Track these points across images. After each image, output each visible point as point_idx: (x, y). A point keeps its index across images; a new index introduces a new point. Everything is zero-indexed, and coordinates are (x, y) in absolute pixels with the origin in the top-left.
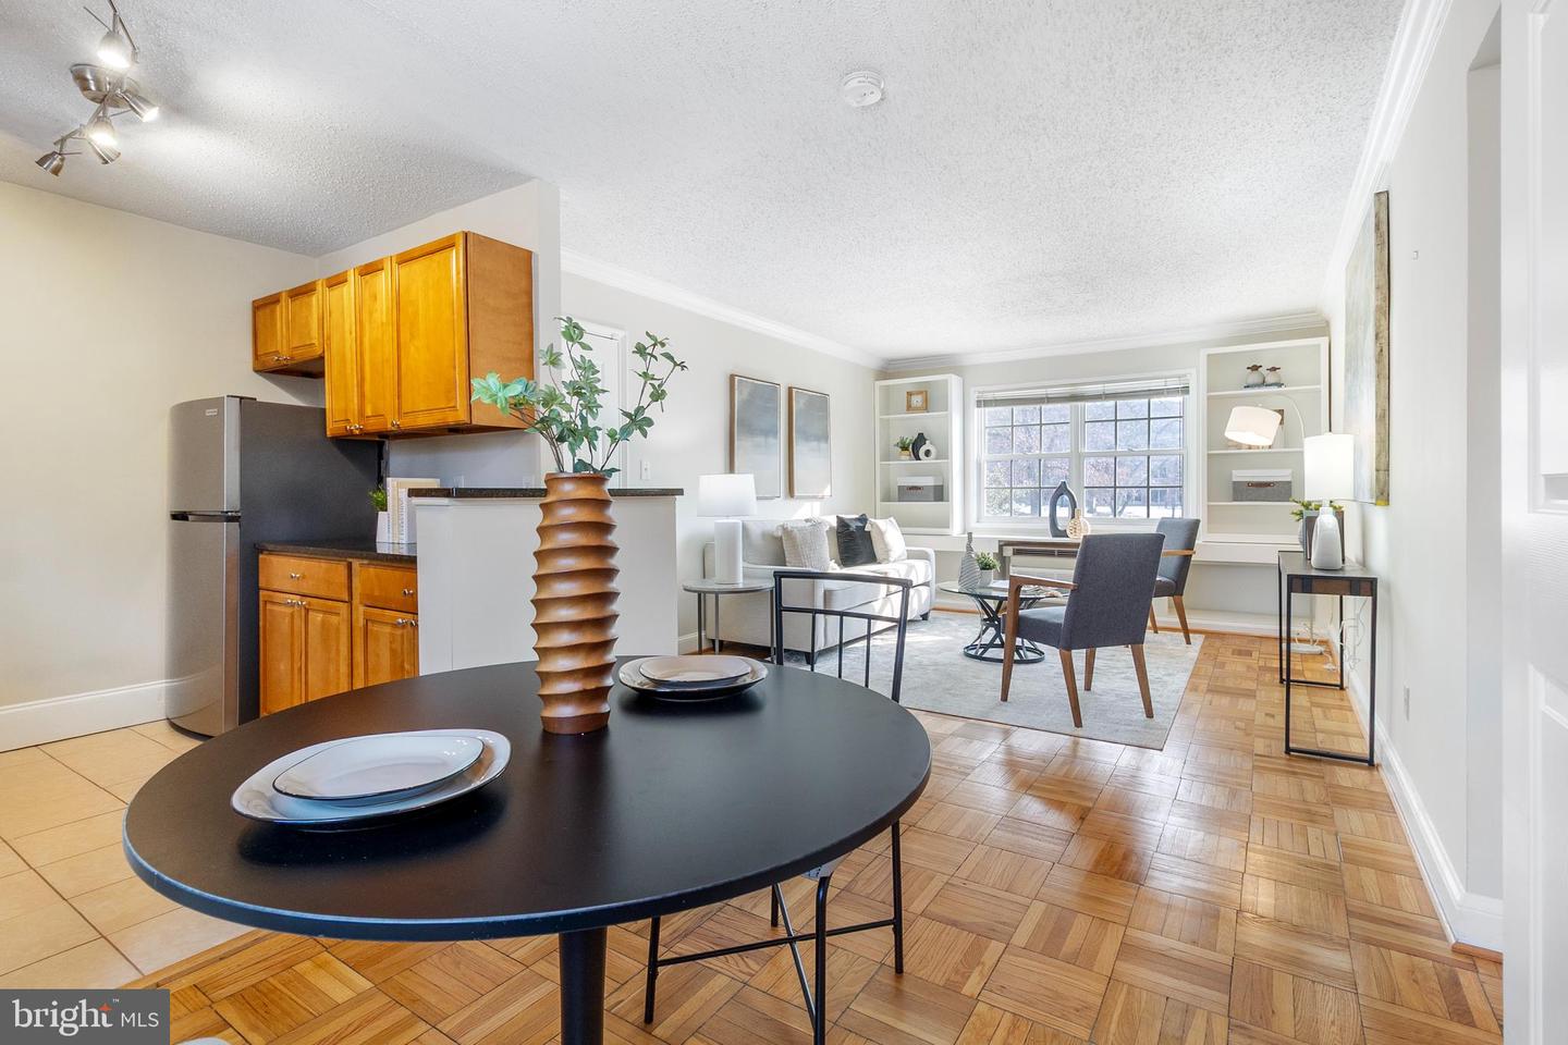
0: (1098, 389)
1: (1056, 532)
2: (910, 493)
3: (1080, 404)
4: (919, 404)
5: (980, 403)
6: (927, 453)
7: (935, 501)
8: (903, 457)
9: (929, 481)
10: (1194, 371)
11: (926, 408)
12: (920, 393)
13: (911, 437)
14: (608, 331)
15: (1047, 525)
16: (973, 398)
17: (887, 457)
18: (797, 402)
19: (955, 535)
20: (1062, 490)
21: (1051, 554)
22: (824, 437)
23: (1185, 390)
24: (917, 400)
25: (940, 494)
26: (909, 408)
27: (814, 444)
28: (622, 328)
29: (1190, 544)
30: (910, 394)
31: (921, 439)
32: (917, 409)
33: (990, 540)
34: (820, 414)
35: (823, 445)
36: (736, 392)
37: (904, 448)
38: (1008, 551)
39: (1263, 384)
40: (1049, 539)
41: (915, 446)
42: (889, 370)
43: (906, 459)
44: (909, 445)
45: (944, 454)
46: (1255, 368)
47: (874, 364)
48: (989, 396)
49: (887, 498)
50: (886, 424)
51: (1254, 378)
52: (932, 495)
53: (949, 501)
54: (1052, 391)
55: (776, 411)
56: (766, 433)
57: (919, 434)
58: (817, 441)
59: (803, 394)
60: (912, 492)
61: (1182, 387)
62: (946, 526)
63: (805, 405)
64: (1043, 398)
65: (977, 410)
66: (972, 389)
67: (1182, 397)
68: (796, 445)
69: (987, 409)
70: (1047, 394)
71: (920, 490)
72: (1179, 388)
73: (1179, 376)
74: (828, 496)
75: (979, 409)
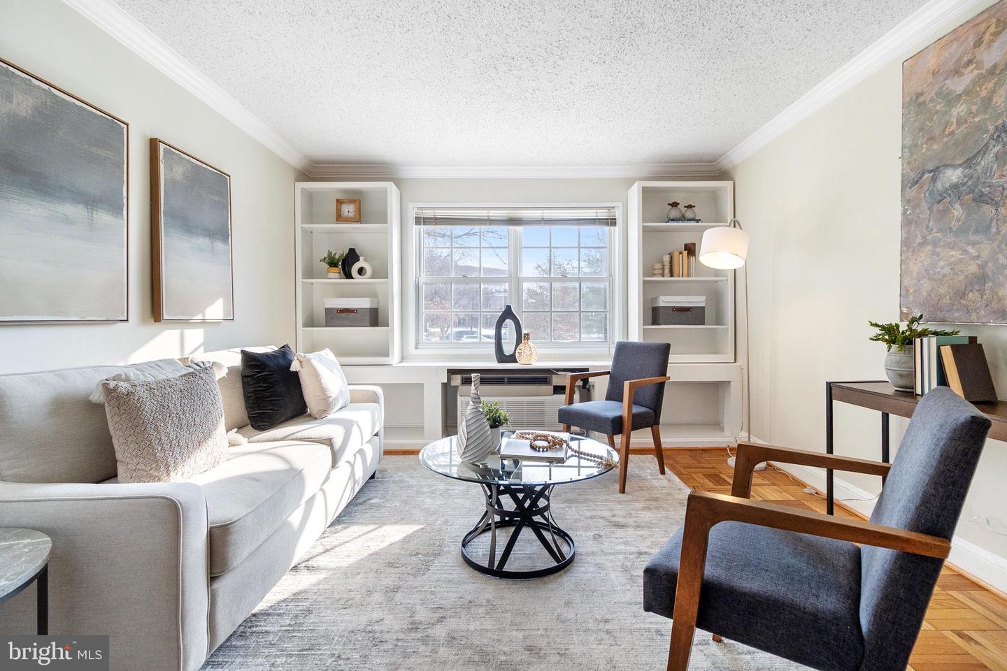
0: (537, 214)
1: (502, 357)
2: (340, 316)
3: (517, 228)
4: (351, 215)
5: (419, 221)
6: (361, 271)
7: (371, 326)
8: (331, 275)
9: (364, 303)
11: (359, 218)
12: (352, 201)
13: (341, 251)
15: (493, 350)
16: (412, 213)
17: (310, 273)
18: (170, 167)
19: (394, 364)
20: (508, 313)
21: (499, 381)
22: (222, 233)
23: (613, 221)
24: (348, 210)
25: (375, 318)
26: (339, 218)
27: (203, 242)
30: (340, 202)
31: (352, 256)
32: (348, 220)
33: (438, 368)
34: (217, 198)
35: (219, 245)
37: (332, 263)
38: (457, 380)
39: (683, 218)
40: (496, 365)
41: (346, 263)
42: (313, 170)
43: (335, 278)
44: (338, 260)
45: (382, 272)
46: (675, 205)
47: (295, 160)
48: (429, 213)
49: (310, 322)
50: (308, 235)
51: (674, 213)
52: (367, 318)
53: (387, 325)
54: (494, 214)
55: (119, 166)
56: (91, 202)
57: (350, 249)
58: (205, 236)
59: (181, 158)
60: (343, 315)
61: (611, 219)
62: (387, 355)
63: (184, 174)
64: (486, 220)
65: (415, 227)
66: (411, 205)
67: (607, 228)
68: (165, 236)
69: (426, 227)
70: (489, 216)
71: (353, 314)
72: (608, 219)
73: (609, 208)
74: (221, 317)
75: (418, 227)
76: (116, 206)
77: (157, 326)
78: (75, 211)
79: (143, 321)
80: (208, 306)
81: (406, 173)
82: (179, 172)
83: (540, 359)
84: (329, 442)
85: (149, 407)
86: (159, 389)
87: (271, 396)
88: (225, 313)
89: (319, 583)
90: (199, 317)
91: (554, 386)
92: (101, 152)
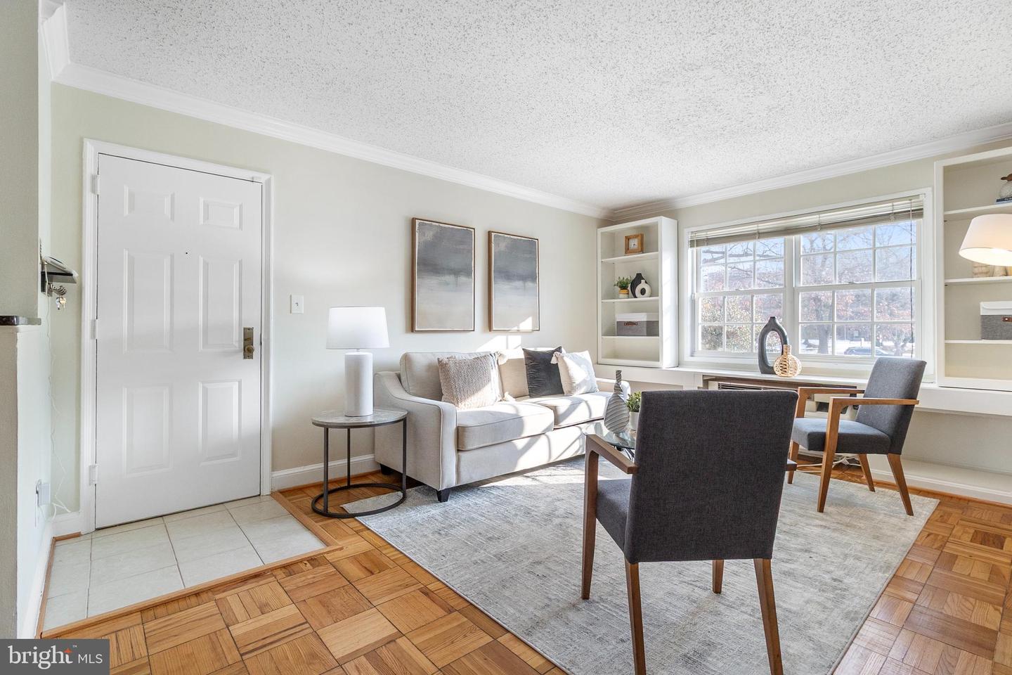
0: (815, 219)
1: (766, 368)
2: (626, 328)
3: (793, 237)
4: (636, 247)
5: (695, 243)
6: (643, 292)
7: (648, 335)
8: (621, 296)
9: (641, 317)
10: (928, 191)
11: (642, 251)
12: (637, 236)
13: (629, 276)
14: (248, 174)
15: (755, 361)
16: (687, 237)
17: (607, 295)
18: (497, 245)
19: (664, 368)
20: (772, 326)
22: (532, 277)
23: (918, 213)
24: (634, 243)
25: (652, 329)
26: (628, 251)
27: (519, 284)
28: (265, 172)
29: (912, 390)
30: (628, 239)
31: (637, 278)
32: (634, 252)
33: (695, 374)
34: (528, 256)
35: (529, 284)
36: (417, 234)
37: (623, 287)
38: (713, 385)
40: (758, 375)
41: (632, 285)
42: (613, 216)
43: (623, 299)
44: (627, 283)
45: (655, 293)
47: (596, 213)
48: (702, 236)
49: (607, 332)
50: (607, 267)
51: (1007, 192)
52: (645, 330)
53: (658, 335)
54: (763, 227)
55: (470, 252)
56: (456, 272)
57: (638, 274)
58: (519, 280)
59: (505, 238)
60: (628, 327)
61: (913, 211)
62: (657, 359)
63: (506, 247)
64: (755, 234)
65: (690, 250)
66: (686, 231)
67: (915, 222)
68: (495, 284)
69: (699, 248)
70: (758, 230)
71: (635, 326)
72: (909, 211)
73: (910, 198)
74: (531, 329)
75: (692, 249)
76: (468, 271)
77: (489, 335)
78: (450, 278)
79: (484, 331)
80: (521, 322)
81: (681, 204)
82: (503, 246)
83: (805, 371)
84: (554, 409)
85: (453, 370)
86: (459, 364)
87: (538, 378)
88: (533, 325)
89: (531, 486)
90: (516, 328)
91: (817, 402)
92: (461, 247)
